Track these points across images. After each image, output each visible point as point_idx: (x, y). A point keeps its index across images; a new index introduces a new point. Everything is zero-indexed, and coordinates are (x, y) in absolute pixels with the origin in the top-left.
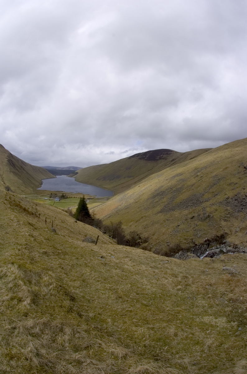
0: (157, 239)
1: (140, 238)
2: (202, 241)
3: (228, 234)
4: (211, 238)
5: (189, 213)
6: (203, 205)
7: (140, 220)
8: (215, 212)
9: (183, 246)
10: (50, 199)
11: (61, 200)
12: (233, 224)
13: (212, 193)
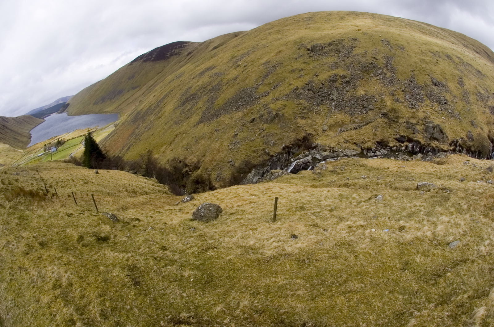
0: (212, 160)
2: (278, 149)
3: (312, 135)
4: (290, 144)
5: (245, 115)
6: (262, 101)
7: (174, 140)
8: (284, 109)
9: (255, 162)
10: (45, 154)
11: (58, 149)
12: (315, 122)
13: (269, 84)
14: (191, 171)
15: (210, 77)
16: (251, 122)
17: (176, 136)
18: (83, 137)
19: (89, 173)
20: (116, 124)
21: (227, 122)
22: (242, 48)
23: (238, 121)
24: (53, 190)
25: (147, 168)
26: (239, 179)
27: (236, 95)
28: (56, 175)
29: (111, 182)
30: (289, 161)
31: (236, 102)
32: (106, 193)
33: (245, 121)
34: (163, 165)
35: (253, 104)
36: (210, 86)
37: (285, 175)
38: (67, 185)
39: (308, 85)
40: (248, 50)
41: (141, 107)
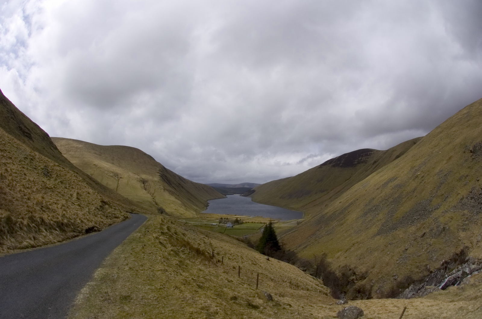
0: (379, 273)
1: (354, 274)
2: (438, 265)
3: (468, 247)
4: (449, 259)
5: (417, 229)
6: (434, 215)
7: (350, 249)
8: (451, 222)
9: (415, 277)
10: (219, 225)
11: (234, 226)
12: (473, 233)
13: (441, 196)
14: (357, 280)
15: (393, 188)
16: (422, 237)
17: (353, 245)
18: (264, 224)
19: (260, 257)
20: (299, 221)
21: (401, 236)
22: (420, 157)
23: (410, 236)
24: (219, 258)
25: (317, 268)
26: (396, 294)
27: (413, 208)
28: (226, 247)
29: (278, 271)
30: (443, 277)
31: (412, 216)
32: (270, 278)
33: (417, 236)
34: (333, 270)
35: (426, 218)
36: (391, 198)
37: (435, 291)
38: (235, 259)
39: (471, 192)
40: (424, 159)
41: (326, 211)
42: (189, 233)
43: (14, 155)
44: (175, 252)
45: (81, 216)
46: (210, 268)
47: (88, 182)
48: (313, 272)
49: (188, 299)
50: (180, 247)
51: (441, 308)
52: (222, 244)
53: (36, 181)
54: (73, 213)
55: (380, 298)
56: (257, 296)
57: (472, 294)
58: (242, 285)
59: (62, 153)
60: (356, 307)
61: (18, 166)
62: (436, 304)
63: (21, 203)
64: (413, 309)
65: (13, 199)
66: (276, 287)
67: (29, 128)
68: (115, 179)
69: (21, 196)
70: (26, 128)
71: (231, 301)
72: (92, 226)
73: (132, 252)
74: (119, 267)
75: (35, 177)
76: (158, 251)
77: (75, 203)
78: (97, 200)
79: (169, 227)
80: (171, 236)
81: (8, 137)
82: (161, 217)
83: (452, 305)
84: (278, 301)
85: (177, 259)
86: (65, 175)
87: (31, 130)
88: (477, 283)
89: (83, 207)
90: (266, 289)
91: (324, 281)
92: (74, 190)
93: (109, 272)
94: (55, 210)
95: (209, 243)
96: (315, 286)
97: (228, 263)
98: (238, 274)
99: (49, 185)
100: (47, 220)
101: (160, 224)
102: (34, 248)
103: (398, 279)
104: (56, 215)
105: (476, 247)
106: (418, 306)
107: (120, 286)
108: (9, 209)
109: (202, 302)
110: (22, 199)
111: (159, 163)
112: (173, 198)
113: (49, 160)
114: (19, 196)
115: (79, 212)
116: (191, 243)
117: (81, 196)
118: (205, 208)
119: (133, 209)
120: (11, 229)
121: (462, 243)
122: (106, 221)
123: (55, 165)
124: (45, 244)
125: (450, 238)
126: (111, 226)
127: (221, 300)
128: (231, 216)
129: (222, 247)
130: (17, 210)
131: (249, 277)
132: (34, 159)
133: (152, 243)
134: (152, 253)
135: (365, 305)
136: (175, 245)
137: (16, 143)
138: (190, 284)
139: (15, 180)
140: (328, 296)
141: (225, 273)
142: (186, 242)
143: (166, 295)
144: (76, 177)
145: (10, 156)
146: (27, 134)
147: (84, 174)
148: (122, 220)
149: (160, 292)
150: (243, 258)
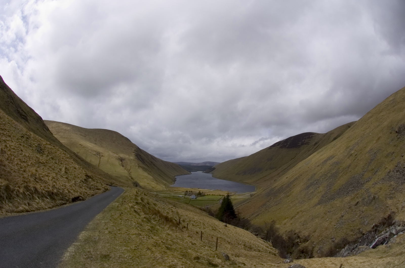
0: (320, 236)
1: (299, 237)
2: (369, 228)
3: (395, 213)
4: (378, 223)
5: (352, 199)
6: (365, 186)
7: (295, 216)
8: (380, 192)
9: (350, 239)
10: (184, 197)
11: (197, 198)
12: (398, 200)
13: (372, 170)
14: (301, 242)
15: (331, 165)
16: (355, 205)
17: (298, 213)
18: (222, 196)
19: (219, 224)
20: (252, 194)
21: (338, 205)
22: (353, 138)
23: (346, 205)
24: (185, 224)
25: (267, 233)
26: (334, 253)
27: (348, 182)
28: (190, 215)
29: (234, 236)
30: (374, 238)
31: (347, 188)
32: (227, 242)
33: (352, 205)
34: (281, 234)
35: (359, 189)
36: (330, 173)
37: (367, 250)
38: (198, 225)
39: (397, 166)
40: (357, 140)
41: (275, 185)
42: (159, 203)
43: (12, 134)
44: (147, 219)
45: (68, 187)
46: (177, 233)
47: (74, 158)
48: (263, 237)
49: (158, 259)
50: (152, 215)
51: (372, 264)
52: (188, 213)
53: (30, 157)
54: (61, 185)
55: (320, 257)
56: (216, 257)
57: (398, 251)
58: (204, 247)
59: (53, 134)
60: (300, 265)
61: (16, 143)
62: (367, 260)
63: (18, 174)
64: (348, 265)
65: (11, 171)
66: (232, 249)
67: (26, 112)
68: (98, 157)
69: (18, 168)
70: (23, 111)
71: (195, 260)
72: (78, 196)
73: (111, 219)
74: (100, 231)
75: (30, 153)
76: (133, 218)
77: (64, 176)
78: (82, 174)
79: (143, 198)
80: (144, 206)
81: (8, 118)
82: (136, 190)
83: (380, 261)
84: (234, 261)
85: (149, 225)
86: (55, 152)
87: (27, 113)
88: (402, 242)
89: (70, 180)
90: (224, 250)
91: (273, 244)
92: (63, 165)
93: (92, 234)
94: (46, 181)
95: (176, 212)
96: (265, 248)
97: (192, 229)
98: (200, 238)
99: (42, 160)
100: (40, 190)
101: (135, 196)
102: (28, 213)
103: (336, 241)
104: (47, 186)
105: (402, 212)
106: (352, 263)
107: (100, 247)
108: (8, 179)
109: (170, 261)
110: (19, 171)
111: (135, 144)
112: (146, 174)
113: (42, 139)
114: (17, 168)
115: (67, 184)
116: (161, 211)
117: (68, 170)
118: (173, 182)
119: (112, 182)
120: (9, 196)
121: (389, 209)
122: (89, 192)
123: (47, 144)
124: (38, 209)
125: (379, 205)
126: (94, 196)
127: (186, 260)
128: (195, 190)
129: (187, 215)
130: (15, 180)
131: (210, 241)
132: (30, 137)
133: (128, 211)
134: (128, 219)
135: (308, 263)
136: (147, 213)
137: (14, 123)
138: (160, 246)
139: (13, 155)
140: (276, 256)
141: (190, 237)
142: (157, 210)
143: (139, 255)
144: (65, 154)
145: (10, 135)
146: (24, 117)
147: (71, 152)
148: (103, 191)
149: (134, 253)
150: (204, 225)
